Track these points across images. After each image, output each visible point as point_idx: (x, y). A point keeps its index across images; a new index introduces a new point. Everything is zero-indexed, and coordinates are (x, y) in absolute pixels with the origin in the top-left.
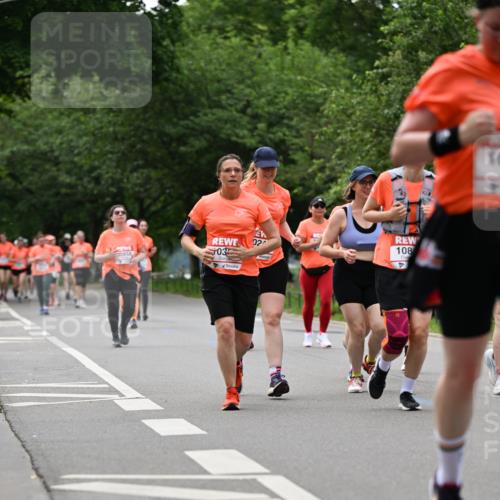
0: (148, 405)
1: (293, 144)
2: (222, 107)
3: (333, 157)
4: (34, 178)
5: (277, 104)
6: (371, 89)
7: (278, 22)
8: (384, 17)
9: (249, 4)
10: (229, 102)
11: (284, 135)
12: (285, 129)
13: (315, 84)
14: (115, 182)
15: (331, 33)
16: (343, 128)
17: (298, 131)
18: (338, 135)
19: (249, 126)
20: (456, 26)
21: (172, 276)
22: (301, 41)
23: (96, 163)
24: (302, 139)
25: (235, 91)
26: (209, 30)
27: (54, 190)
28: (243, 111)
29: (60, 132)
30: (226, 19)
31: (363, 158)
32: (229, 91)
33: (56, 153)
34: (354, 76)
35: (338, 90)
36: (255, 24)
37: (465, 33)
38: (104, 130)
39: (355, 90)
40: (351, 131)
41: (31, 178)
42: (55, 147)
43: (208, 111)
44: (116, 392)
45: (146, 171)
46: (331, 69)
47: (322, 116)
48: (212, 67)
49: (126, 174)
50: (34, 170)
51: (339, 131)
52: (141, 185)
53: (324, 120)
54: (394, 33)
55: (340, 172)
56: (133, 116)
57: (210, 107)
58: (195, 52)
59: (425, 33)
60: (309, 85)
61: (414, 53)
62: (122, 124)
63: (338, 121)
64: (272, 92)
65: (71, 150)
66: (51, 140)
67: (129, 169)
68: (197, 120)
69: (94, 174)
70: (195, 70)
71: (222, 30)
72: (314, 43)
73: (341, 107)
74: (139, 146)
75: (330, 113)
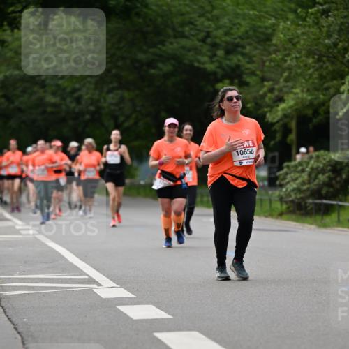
0: (123, 293)
1: (247, 69)
2: (186, 37)
3: (281, 80)
5: (232, 34)
6: (313, 21)
10: (193, 32)
11: (239, 61)
12: (240, 57)
13: (265, 18)
14: (93, 102)
16: (288, 55)
17: (250, 58)
18: (286, 61)
19: (209, 54)
21: (142, 183)
23: (77, 86)
24: (254, 65)
25: (198, 23)
27: (41, 110)
28: (203, 40)
31: (306, 80)
32: (191, 23)
34: (299, 10)
35: (285, 22)
39: (300, 23)
40: (296, 58)
41: (22, 99)
43: (172, 40)
44: (95, 282)
45: (119, 92)
46: (279, 5)
47: (269, 45)
48: (176, 3)
50: (24, 91)
51: (286, 58)
52: (116, 104)
53: (272, 49)
55: (287, 93)
57: (176, 37)
60: (260, 19)
63: (285, 49)
64: (228, 25)
67: (105, 89)
68: (164, 48)
69: (76, 95)
70: (162, 6)
73: (288, 37)
74: (114, 71)
75: (279, 42)
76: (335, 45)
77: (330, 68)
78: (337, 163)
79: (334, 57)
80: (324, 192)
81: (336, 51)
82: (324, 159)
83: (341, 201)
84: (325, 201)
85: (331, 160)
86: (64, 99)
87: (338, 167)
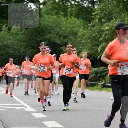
0: (33, 110)
3: (80, 46)
4: (3, 51)
5: (65, 33)
6: (90, 29)
7: (66, 12)
8: (93, 11)
9: (58, 7)
10: (54, 32)
11: (67, 41)
12: (67, 39)
13: (75, 28)
14: (24, 53)
15: (79, 15)
16: (82, 39)
17: (71, 40)
18: (82, 41)
19: (59, 38)
20: (112, 13)
22: (72, 17)
23: (19, 48)
25: (55, 29)
26: (48, 14)
27: (8, 55)
28: (57, 35)
29: (10, 40)
30: (53, 11)
31: (88, 47)
32: (53, 29)
33: (9, 45)
34: (86, 26)
35: (81, 29)
36: (60, 12)
37: (114, 15)
38: (21, 39)
40: (85, 40)
41: (2, 52)
42: (9, 44)
43: (48, 34)
44: (24, 106)
45: (32, 50)
46: (80, 24)
47: (77, 36)
48: (49, 23)
49: (27, 50)
50: (3, 49)
51: (82, 40)
52: (31, 53)
53: (77, 37)
54: (96, 15)
55: (82, 50)
56: (29, 36)
57: (49, 34)
58: (45, 20)
59: (104, 15)
61: (101, 20)
62: (26, 38)
63: (81, 37)
64: (64, 29)
65: (13, 44)
66: (8, 42)
67: (28, 49)
68: (45, 37)
69: (19, 51)
70: (45, 24)
71: (51, 14)
72: (75, 17)
73: (82, 34)
74: (30, 43)
75: (79, 35)
76: (96, 36)
77: (95, 43)
78: (97, 71)
79: (96, 40)
80: (93, 80)
81: (96, 38)
82: (93, 70)
83: (98, 82)
84: (93, 83)
85: (95, 70)
86: (15, 52)
87: (97, 72)
